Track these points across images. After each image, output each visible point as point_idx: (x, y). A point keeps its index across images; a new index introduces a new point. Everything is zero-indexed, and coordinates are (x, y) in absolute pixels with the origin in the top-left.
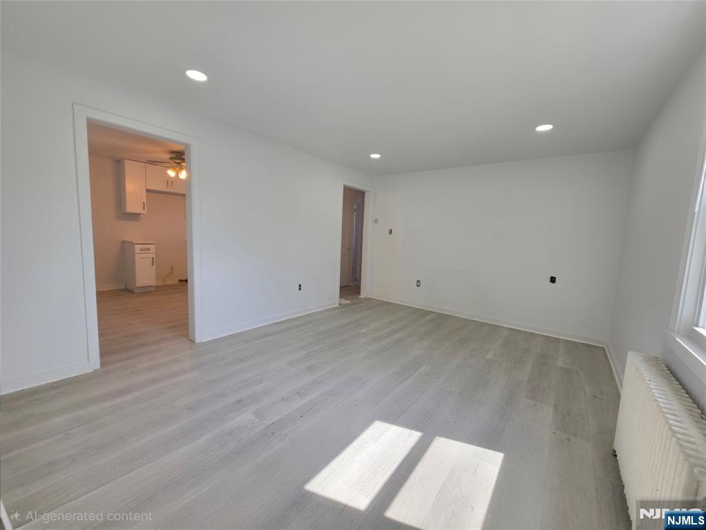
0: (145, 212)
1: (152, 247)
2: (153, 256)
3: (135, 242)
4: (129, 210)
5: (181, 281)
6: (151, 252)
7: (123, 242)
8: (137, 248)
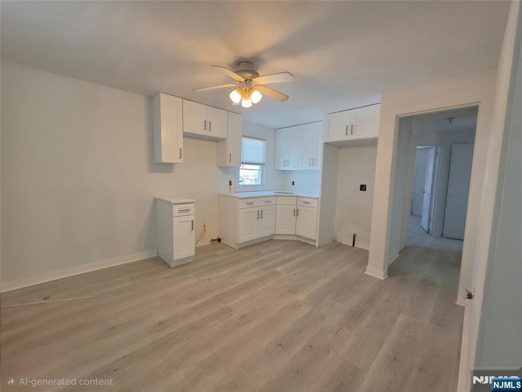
0: (181, 161)
1: (191, 207)
2: (192, 218)
3: (173, 202)
4: (165, 159)
5: (213, 240)
6: (190, 213)
7: (155, 200)
8: (176, 209)
